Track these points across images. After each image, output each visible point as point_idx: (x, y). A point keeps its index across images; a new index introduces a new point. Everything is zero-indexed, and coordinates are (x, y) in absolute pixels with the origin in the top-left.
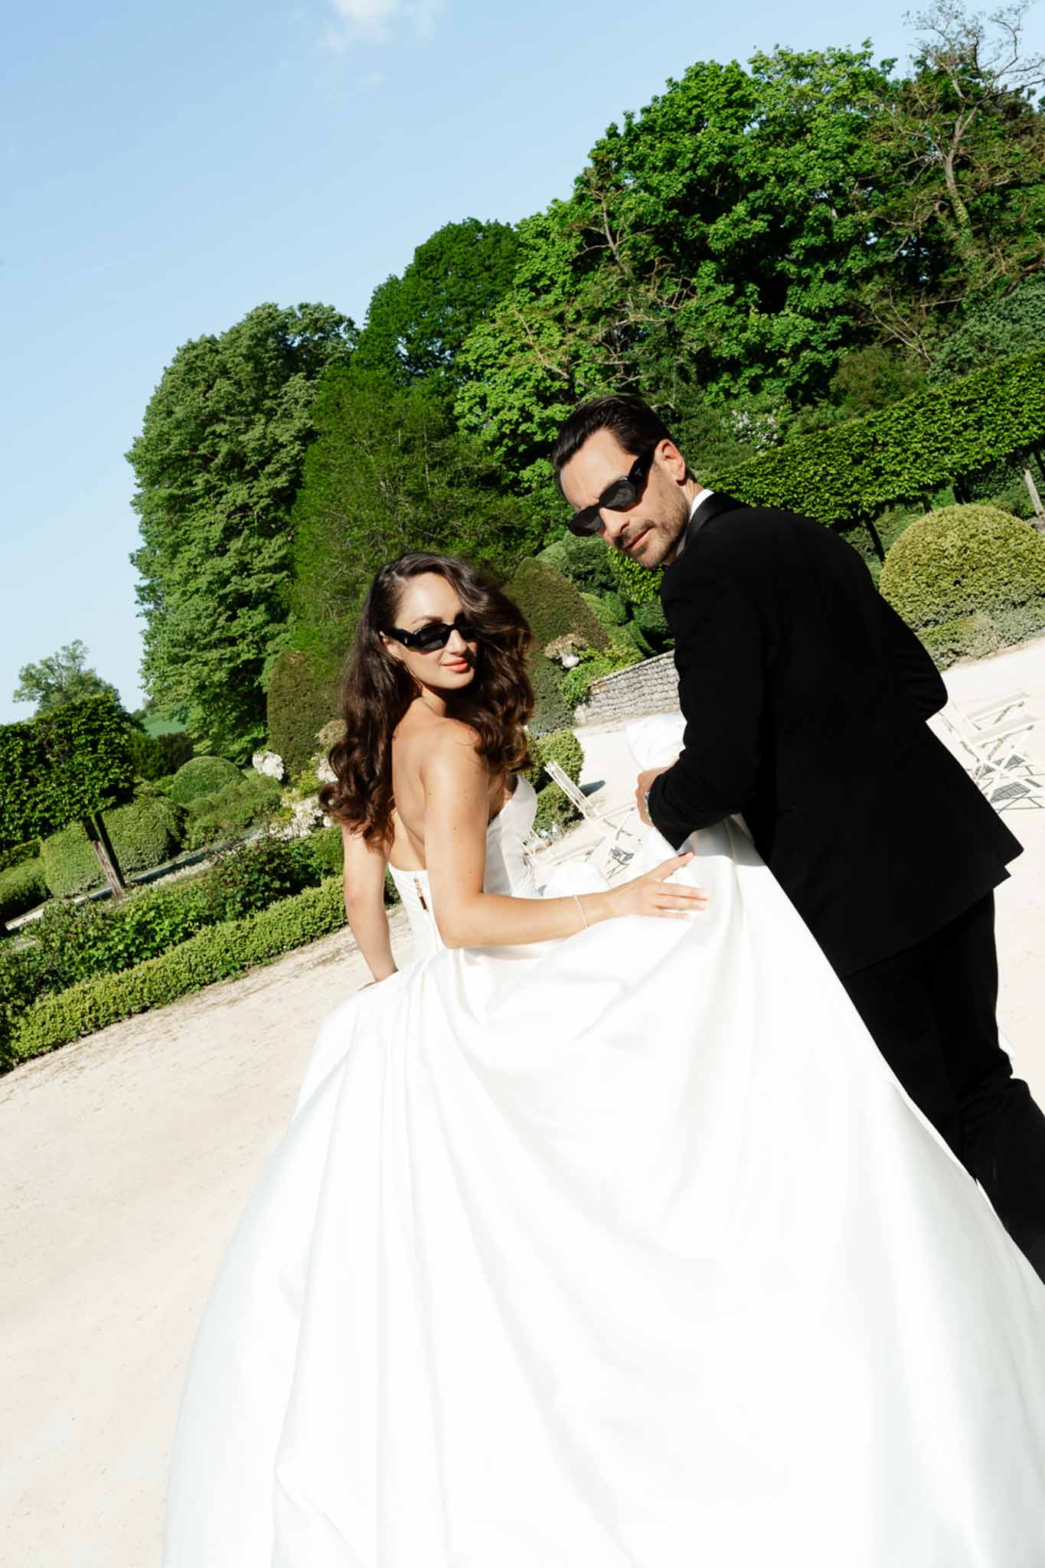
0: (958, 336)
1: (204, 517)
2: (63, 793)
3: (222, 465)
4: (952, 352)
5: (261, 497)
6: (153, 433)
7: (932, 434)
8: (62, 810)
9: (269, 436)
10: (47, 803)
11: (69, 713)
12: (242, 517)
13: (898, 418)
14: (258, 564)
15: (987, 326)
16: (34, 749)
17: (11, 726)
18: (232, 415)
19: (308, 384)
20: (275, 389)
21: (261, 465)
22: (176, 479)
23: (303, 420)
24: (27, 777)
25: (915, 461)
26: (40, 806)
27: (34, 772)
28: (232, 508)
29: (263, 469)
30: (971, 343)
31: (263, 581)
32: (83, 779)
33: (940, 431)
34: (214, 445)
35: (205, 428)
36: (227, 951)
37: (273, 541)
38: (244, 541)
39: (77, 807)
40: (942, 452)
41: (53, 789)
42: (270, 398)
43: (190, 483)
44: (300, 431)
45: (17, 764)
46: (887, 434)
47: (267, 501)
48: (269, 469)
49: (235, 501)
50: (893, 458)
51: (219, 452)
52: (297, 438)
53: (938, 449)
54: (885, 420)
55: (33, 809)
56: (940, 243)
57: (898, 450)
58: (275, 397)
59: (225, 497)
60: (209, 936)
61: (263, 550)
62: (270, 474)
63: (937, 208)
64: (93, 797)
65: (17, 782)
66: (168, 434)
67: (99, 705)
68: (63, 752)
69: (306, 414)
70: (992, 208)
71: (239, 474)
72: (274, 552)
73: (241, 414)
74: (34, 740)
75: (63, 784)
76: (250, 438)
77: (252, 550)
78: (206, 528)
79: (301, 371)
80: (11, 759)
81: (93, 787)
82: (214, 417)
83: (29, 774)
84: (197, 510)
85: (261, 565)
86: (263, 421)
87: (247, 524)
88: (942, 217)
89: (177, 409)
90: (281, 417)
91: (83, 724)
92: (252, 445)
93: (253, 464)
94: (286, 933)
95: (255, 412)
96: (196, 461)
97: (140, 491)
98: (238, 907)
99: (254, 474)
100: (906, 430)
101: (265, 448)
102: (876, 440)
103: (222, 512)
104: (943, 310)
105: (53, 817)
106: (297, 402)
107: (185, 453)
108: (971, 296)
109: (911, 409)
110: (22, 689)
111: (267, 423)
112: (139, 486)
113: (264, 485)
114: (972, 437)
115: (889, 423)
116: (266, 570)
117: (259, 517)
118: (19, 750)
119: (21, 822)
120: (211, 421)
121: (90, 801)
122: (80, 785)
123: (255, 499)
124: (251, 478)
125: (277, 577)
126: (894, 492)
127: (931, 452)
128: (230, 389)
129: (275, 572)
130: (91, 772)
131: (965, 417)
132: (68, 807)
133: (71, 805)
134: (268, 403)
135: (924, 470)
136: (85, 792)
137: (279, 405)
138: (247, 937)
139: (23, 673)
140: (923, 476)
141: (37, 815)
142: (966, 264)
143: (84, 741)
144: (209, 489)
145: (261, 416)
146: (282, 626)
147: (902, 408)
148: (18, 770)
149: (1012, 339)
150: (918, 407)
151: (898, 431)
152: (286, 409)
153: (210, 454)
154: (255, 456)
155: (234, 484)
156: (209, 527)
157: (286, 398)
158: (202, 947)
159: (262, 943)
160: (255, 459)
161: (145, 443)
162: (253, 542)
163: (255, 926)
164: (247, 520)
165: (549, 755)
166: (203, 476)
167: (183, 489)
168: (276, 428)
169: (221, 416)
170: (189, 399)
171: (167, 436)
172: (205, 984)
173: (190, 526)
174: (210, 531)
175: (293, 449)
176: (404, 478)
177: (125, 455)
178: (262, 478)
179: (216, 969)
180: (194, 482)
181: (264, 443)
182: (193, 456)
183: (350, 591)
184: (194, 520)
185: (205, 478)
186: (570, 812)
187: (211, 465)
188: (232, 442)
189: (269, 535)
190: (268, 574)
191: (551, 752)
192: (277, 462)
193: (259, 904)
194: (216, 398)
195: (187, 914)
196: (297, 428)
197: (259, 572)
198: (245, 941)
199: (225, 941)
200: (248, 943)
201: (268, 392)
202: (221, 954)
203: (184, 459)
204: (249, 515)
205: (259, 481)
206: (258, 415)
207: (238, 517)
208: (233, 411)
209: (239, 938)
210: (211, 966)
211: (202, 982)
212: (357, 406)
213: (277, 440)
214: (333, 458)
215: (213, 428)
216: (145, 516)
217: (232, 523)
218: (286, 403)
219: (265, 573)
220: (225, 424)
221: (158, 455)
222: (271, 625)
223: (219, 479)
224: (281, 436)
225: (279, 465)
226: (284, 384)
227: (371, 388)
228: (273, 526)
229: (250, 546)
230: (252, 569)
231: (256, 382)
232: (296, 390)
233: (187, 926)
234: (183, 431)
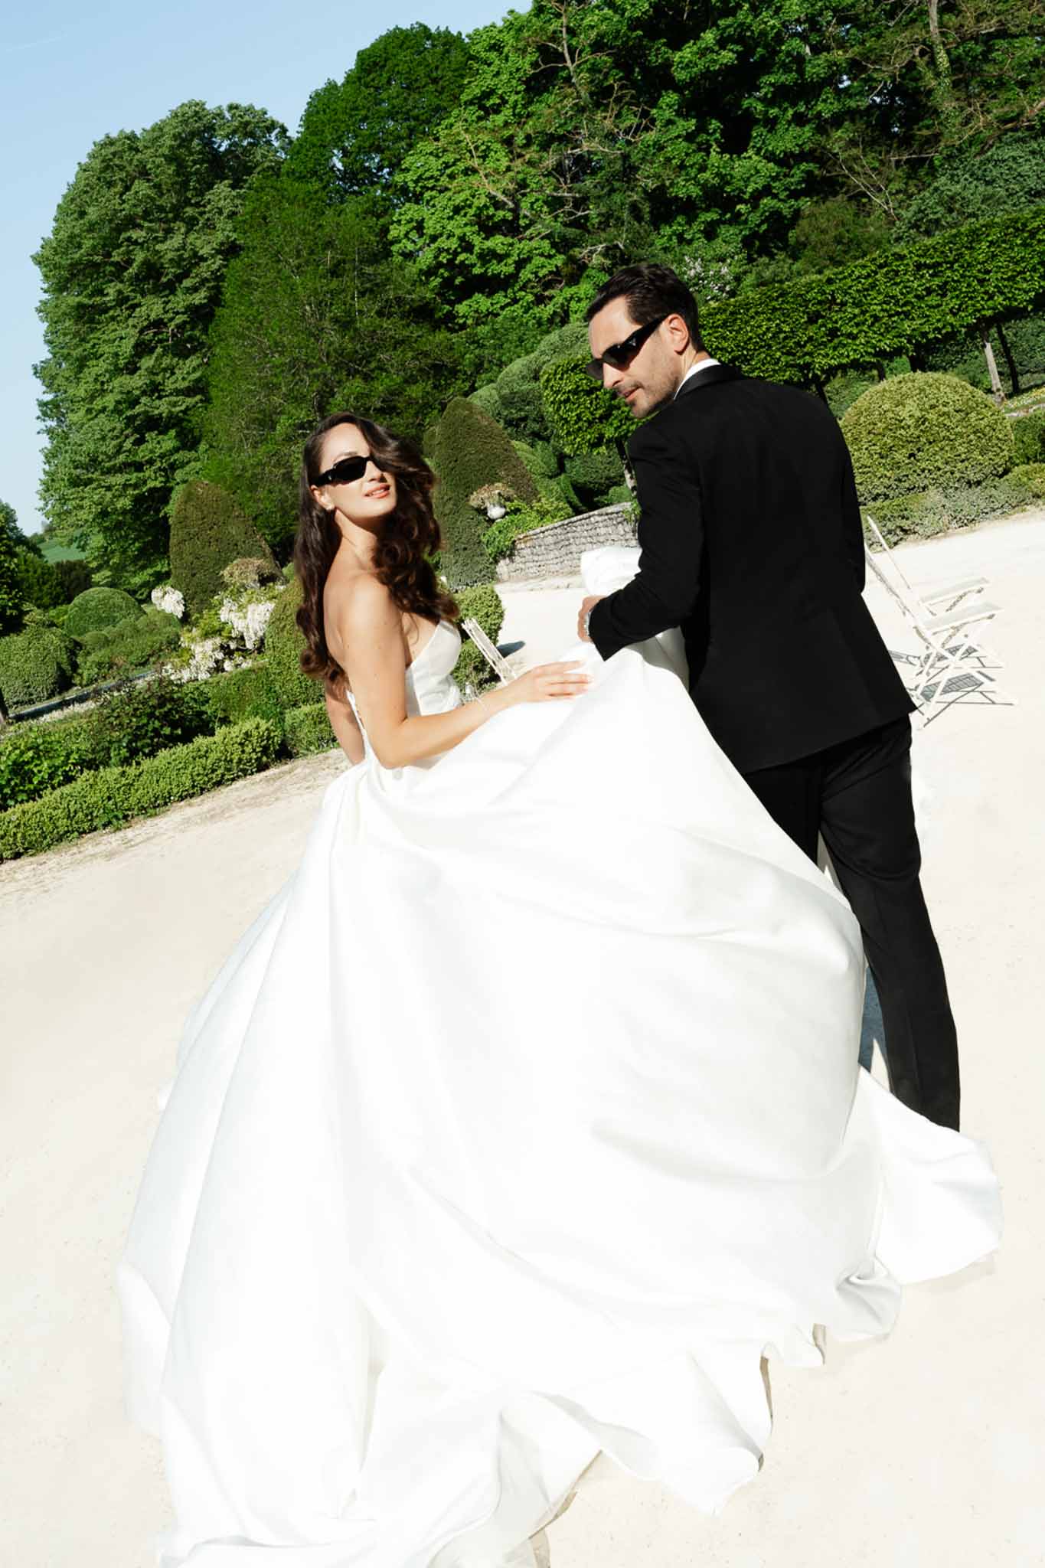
0: (928, 194)
1: (114, 330)
3: (137, 275)
4: (920, 211)
5: (177, 313)
6: (63, 235)
7: (893, 297)
9: (189, 247)
12: (156, 334)
13: (859, 277)
14: (170, 386)
15: (958, 186)
18: (149, 221)
19: (234, 193)
20: (197, 195)
21: (180, 278)
22: (86, 287)
23: (226, 233)
25: (873, 324)
28: (145, 324)
29: (181, 283)
30: (940, 203)
31: (175, 404)
33: (902, 294)
34: (129, 252)
35: (120, 234)
36: (109, 798)
37: (188, 361)
38: (157, 359)
40: (902, 316)
42: (192, 205)
43: (101, 292)
44: (222, 244)
46: (846, 293)
47: (184, 318)
48: (187, 283)
49: (149, 316)
50: (850, 320)
51: (133, 260)
52: (218, 252)
53: (898, 314)
54: (845, 278)
56: (917, 91)
57: (857, 311)
58: (197, 205)
59: (138, 310)
60: (91, 781)
61: (176, 371)
62: (188, 289)
63: (917, 54)
66: (79, 236)
69: (230, 226)
70: (975, 58)
71: (155, 286)
72: (188, 373)
73: (160, 220)
76: (169, 248)
77: (165, 370)
78: (116, 343)
79: (227, 178)
82: (131, 222)
84: (108, 322)
85: (174, 387)
86: (183, 230)
87: (160, 341)
88: (921, 63)
89: (90, 210)
90: (203, 228)
92: (170, 255)
93: (170, 276)
94: (175, 783)
95: (175, 219)
96: (109, 269)
97: (46, 296)
98: (124, 752)
99: (171, 288)
100: (867, 290)
101: (184, 260)
102: (834, 299)
103: (134, 326)
104: (914, 165)
106: (220, 213)
107: (98, 259)
108: (945, 152)
109: (873, 268)
111: (187, 233)
112: (45, 292)
113: (180, 300)
114: (934, 303)
115: (849, 280)
116: (178, 392)
117: (174, 335)
120: (126, 226)
123: (171, 315)
124: (167, 292)
125: (190, 401)
126: (848, 356)
127: (890, 316)
128: (149, 192)
129: (188, 395)
131: (930, 281)
134: (190, 211)
135: (881, 334)
137: (202, 214)
138: (132, 785)
140: (880, 341)
142: (943, 117)
144: (122, 300)
145: (181, 224)
146: (193, 454)
147: (864, 267)
149: (982, 203)
150: (881, 266)
151: (858, 291)
152: (208, 219)
153: (124, 262)
154: (172, 267)
155: (149, 297)
156: (119, 341)
157: (209, 207)
158: (83, 792)
159: (148, 792)
160: (172, 271)
161: (54, 245)
162: (166, 361)
163: (141, 773)
164: (160, 337)
165: (467, 610)
166: (116, 285)
167: (94, 299)
168: (197, 239)
169: (138, 221)
170: (104, 200)
171: (78, 239)
172: (85, 832)
173: (99, 339)
174: (120, 346)
175: (214, 263)
176: (331, 304)
177: (31, 257)
178: (179, 292)
179: (97, 816)
180: (105, 292)
181: (183, 254)
182: (106, 263)
183: (267, 422)
184: (104, 333)
185: (117, 288)
186: (486, 673)
187: (125, 274)
188: (148, 250)
189: (184, 355)
190: (181, 397)
191: (470, 608)
192: (197, 276)
193: (147, 751)
194: (134, 201)
195: (68, 756)
196: (219, 241)
197: (171, 394)
198: (130, 789)
199: (108, 788)
200: (132, 791)
201: (191, 199)
202: (103, 801)
203: (96, 266)
204: (163, 332)
205: (175, 295)
206: (178, 223)
207: (151, 333)
208: (151, 217)
209: (124, 785)
210: (91, 813)
211: (81, 830)
212: (286, 221)
213: (198, 252)
214: (256, 276)
215: (129, 234)
216: (51, 325)
217: (144, 339)
218: (209, 212)
219: (177, 395)
220: (142, 230)
221: (67, 259)
222: (181, 452)
223: (133, 291)
224: (202, 248)
225: (198, 279)
226: (209, 190)
227: (301, 203)
228: (189, 346)
229: (163, 366)
230: (163, 390)
231: (178, 187)
232: (220, 199)
233: (67, 769)
234: (96, 235)
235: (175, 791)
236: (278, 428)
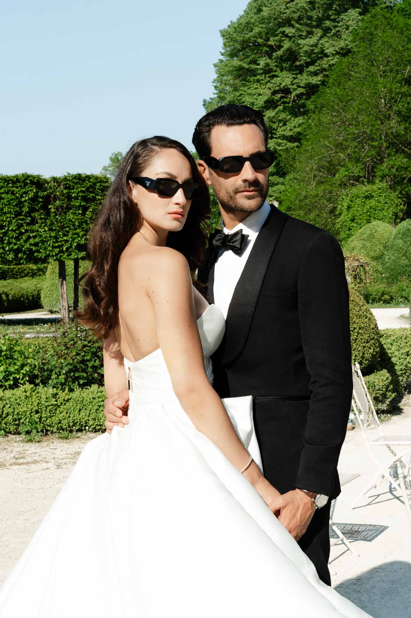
1: (256, 88)
2: (51, 237)
3: (281, 56)
5: (299, 87)
6: (243, 21)
8: (45, 249)
9: (319, 46)
10: (37, 240)
11: (76, 181)
12: (282, 97)
14: (280, 131)
16: (41, 198)
17: (31, 176)
18: (300, 24)
19: (360, 18)
20: (336, 14)
21: (308, 64)
22: (247, 57)
23: (346, 42)
24: (30, 216)
26: (32, 241)
27: (36, 214)
28: (277, 88)
29: (308, 68)
31: (279, 145)
32: (68, 232)
34: (281, 41)
35: (279, 28)
36: (37, 412)
37: (297, 119)
38: (277, 113)
39: (57, 250)
41: (45, 231)
42: (330, 20)
43: (255, 62)
44: (342, 49)
45: (26, 204)
47: (302, 90)
48: (312, 68)
49: (281, 84)
51: (282, 47)
52: (338, 53)
55: (26, 241)
58: (334, 20)
59: (275, 79)
60: (28, 394)
61: (287, 123)
62: (311, 73)
64: (71, 247)
65: (22, 217)
66: (253, 24)
67: (98, 182)
68: (62, 207)
69: (350, 38)
71: (291, 66)
72: (295, 127)
73: (307, 25)
74: (45, 191)
75: (53, 230)
76: (306, 44)
77: (280, 121)
78: (255, 97)
79: (358, 8)
80: (23, 199)
81: (73, 240)
82: (288, 22)
83: (32, 214)
84: (254, 82)
85: (283, 133)
86: (319, 35)
87: (284, 103)
89: (264, 9)
90: (334, 35)
91: (82, 191)
92: (306, 48)
93: (302, 62)
94: (93, 416)
95: (317, 26)
96: (265, 49)
97: (222, 57)
98: (62, 378)
99: (300, 70)
101: (314, 53)
103: (270, 89)
105: (38, 251)
106: (347, 29)
107: (260, 41)
110: (109, 166)
111: (321, 37)
112: (222, 55)
113: (304, 79)
116: (284, 137)
117: (294, 101)
118: (31, 195)
119: (16, 247)
120: (285, 23)
121: (67, 249)
122: (64, 235)
123: (295, 87)
124: (298, 72)
125: (290, 145)
128: (305, 5)
129: (290, 141)
130: (76, 229)
132: (50, 248)
133: (53, 247)
134: (328, 23)
136: (67, 241)
137: (335, 27)
138: (59, 406)
139: (113, 157)
141: (27, 245)
143: (78, 204)
144: (267, 71)
145: (320, 30)
146: (281, 180)
148: (26, 209)
152: (338, 31)
153: (276, 47)
154: (305, 56)
155: (284, 72)
156: (258, 96)
157: (341, 24)
158: (18, 400)
159: (69, 417)
160: (304, 59)
161: (236, 26)
162: (282, 116)
163: (68, 400)
164: (285, 100)
165: (392, 344)
166: (266, 60)
167: (250, 66)
168: (327, 42)
169: (292, 22)
170: (275, 4)
171: (252, 25)
172: (10, 433)
173: (245, 92)
174: (257, 99)
175: (332, 60)
176: (399, 102)
177: (220, 31)
178: (305, 74)
179: (23, 423)
180: (258, 62)
181: (315, 49)
182: (265, 45)
183: (332, 170)
184: (249, 88)
185: (267, 61)
186: (385, 405)
187: (274, 54)
188: (293, 42)
189: (295, 115)
190: (285, 141)
191: (395, 344)
192: (319, 66)
193: (81, 382)
194: (294, 9)
195: (22, 366)
196: (340, 46)
197: (279, 137)
198: (56, 410)
199: (38, 404)
200: (58, 412)
201: (331, 16)
202: (31, 413)
203: (257, 46)
204: (287, 97)
205: (302, 75)
206: (318, 29)
207: (279, 96)
208: (302, 22)
209: (52, 405)
210: (19, 419)
211: (8, 430)
212: (385, 40)
213: (324, 50)
214: (354, 72)
215: (284, 29)
216: (218, 77)
217: (274, 99)
218: (340, 27)
219: (283, 139)
220: (293, 28)
221: (241, 37)
222: (275, 176)
223: (276, 66)
224: (328, 49)
225: (319, 68)
226: (343, 13)
227: (399, 30)
228: (302, 110)
229: (280, 118)
230: (275, 134)
231: (325, 6)
232: (350, 20)
233: (18, 377)
234: (264, 26)
235: (91, 423)
236: (337, 175)
